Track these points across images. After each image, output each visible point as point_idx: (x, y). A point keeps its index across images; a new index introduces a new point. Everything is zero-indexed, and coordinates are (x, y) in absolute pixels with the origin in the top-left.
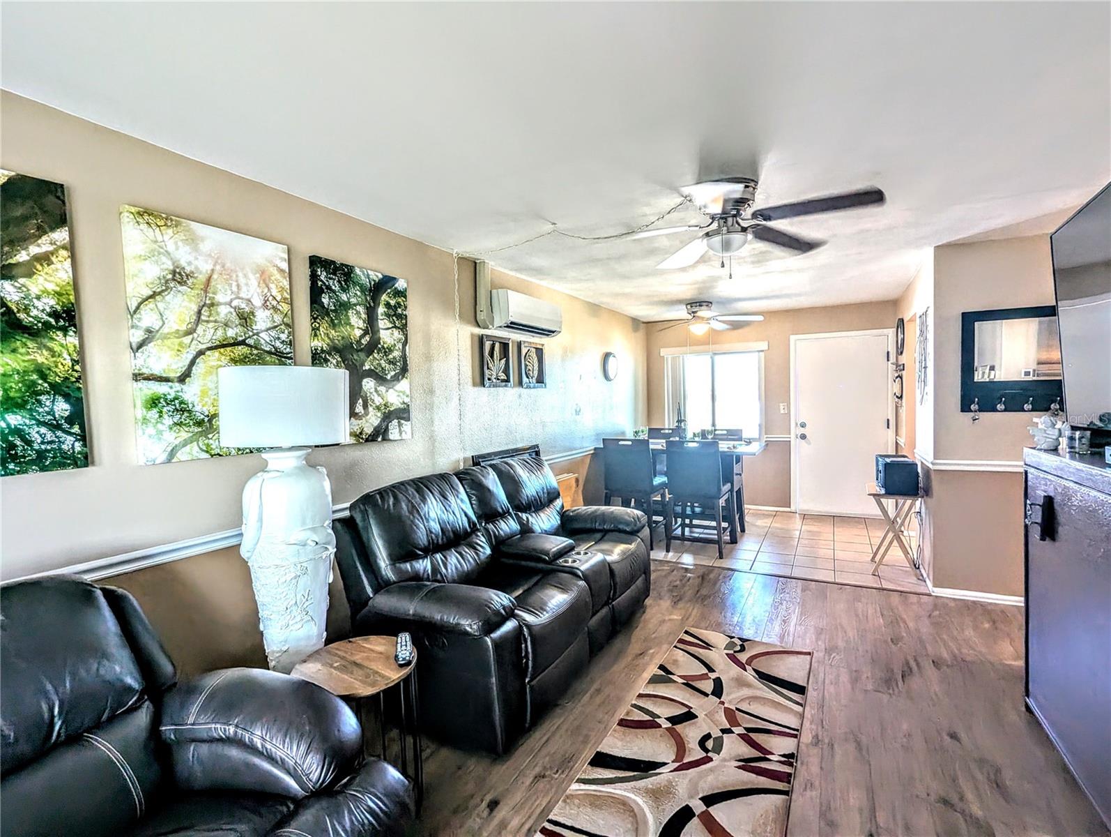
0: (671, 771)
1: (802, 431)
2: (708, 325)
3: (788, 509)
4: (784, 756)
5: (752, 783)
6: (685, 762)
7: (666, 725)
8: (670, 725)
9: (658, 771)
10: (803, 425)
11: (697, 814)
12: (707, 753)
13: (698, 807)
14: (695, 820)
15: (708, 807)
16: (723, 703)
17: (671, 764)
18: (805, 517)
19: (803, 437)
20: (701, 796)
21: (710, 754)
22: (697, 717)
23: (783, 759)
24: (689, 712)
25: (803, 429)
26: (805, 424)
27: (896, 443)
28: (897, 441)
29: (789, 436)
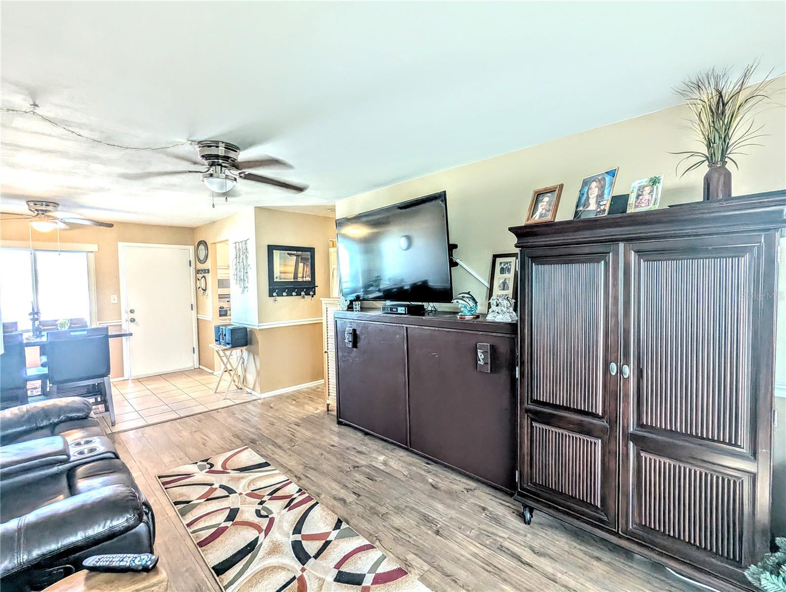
0: (265, 538)
1: (132, 316)
2: (55, 224)
3: (122, 379)
4: (297, 492)
5: (301, 511)
6: (264, 528)
7: (229, 524)
8: (231, 522)
9: (259, 543)
10: (132, 311)
11: (301, 540)
12: (268, 517)
13: (298, 537)
14: (304, 543)
15: (301, 534)
16: (240, 494)
17: (260, 535)
18: (139, 380)
19: (133, 320)
20: (291, 533)
21: (270, 516)
22: (239, 509)
23: (299, 493)
24: (231, 509)
25: (132, 314)
26: (134, 311)
27: (198, 319)
28: (198, 317)
29: (120, 321)
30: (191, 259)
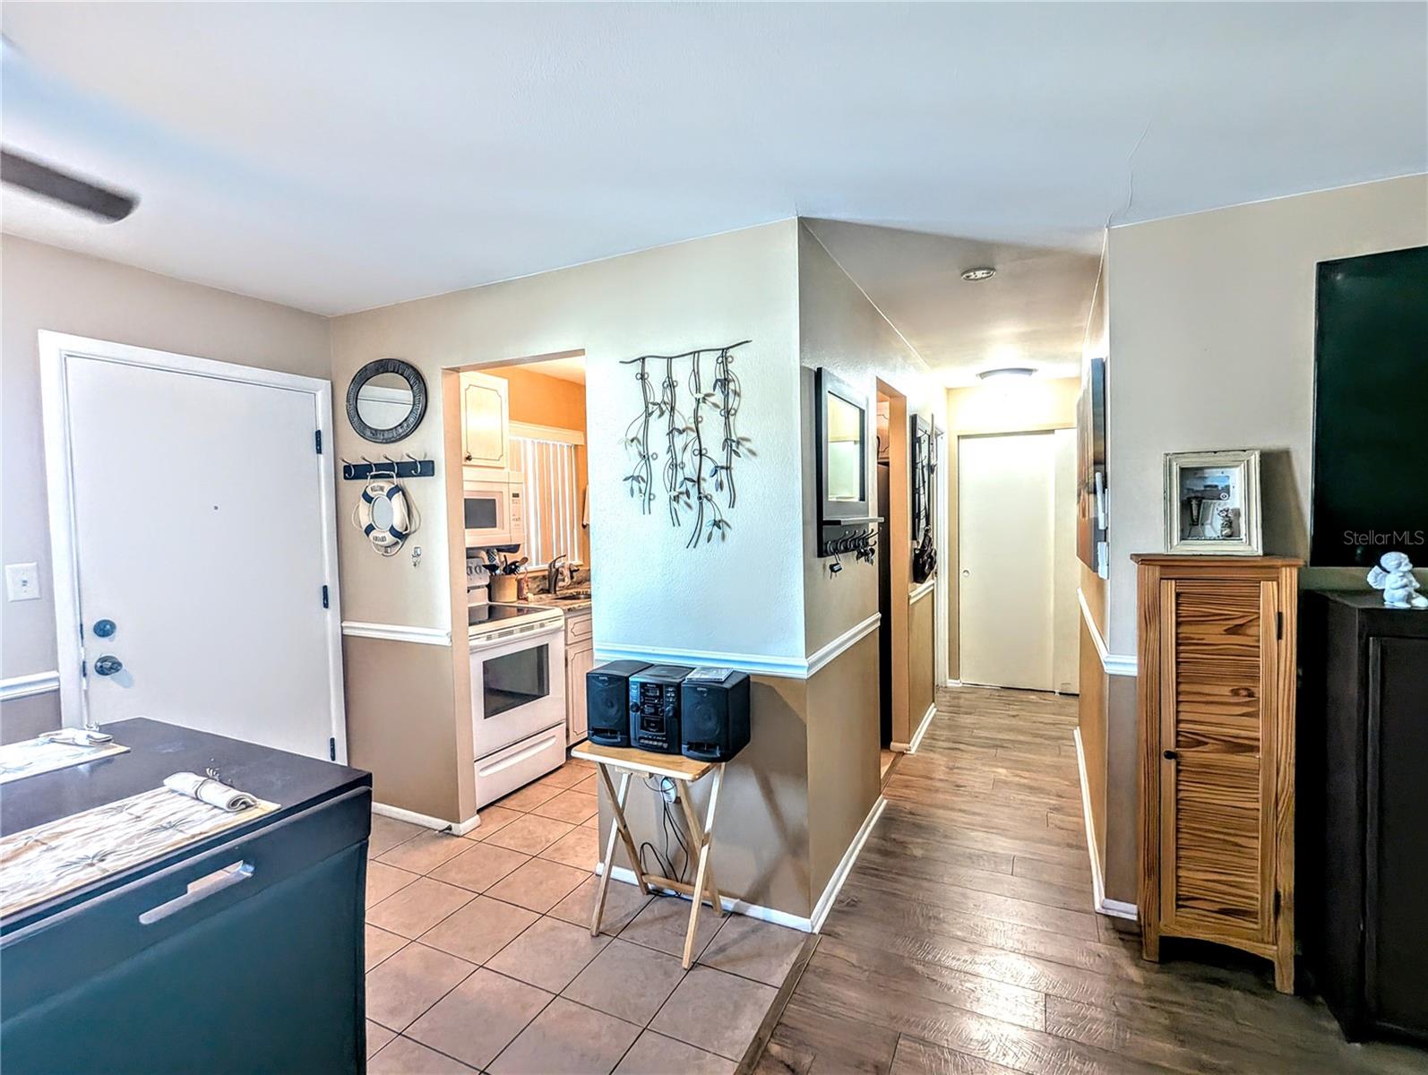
1: (102, 647)
10: (104, 629)
19: (108, 667)
25: (105, 640)
26: (113, 626)
27: (343, 635)
28: (347, 632)
29: (53, 674)
30: (320, 428)
